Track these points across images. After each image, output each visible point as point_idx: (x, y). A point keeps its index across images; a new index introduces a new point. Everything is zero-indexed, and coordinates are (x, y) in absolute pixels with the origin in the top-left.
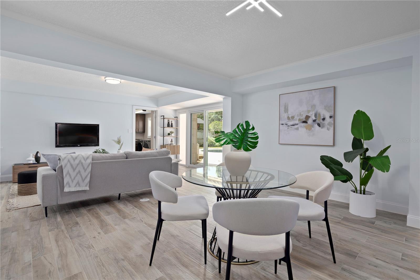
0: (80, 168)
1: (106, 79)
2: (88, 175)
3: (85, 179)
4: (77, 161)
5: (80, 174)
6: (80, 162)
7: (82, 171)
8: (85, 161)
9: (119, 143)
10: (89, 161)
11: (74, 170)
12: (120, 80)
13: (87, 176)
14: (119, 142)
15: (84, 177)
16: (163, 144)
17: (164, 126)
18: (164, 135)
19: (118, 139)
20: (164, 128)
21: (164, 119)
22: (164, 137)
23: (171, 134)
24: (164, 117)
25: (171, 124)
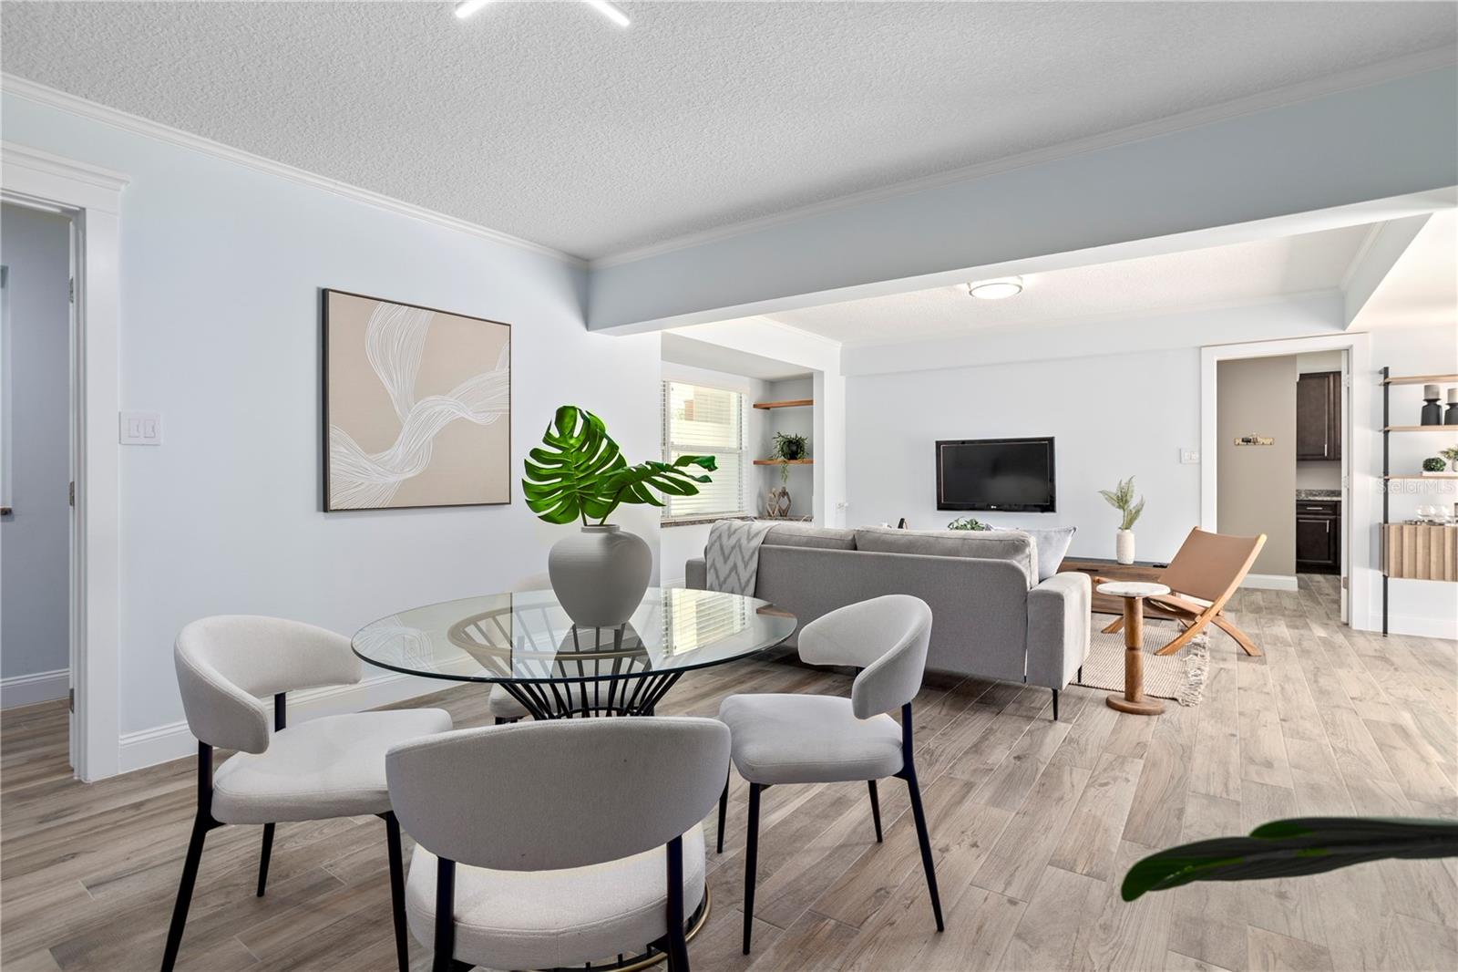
0: (736, 558)
1: (974, 285)
2: (751, 577)
3: (745, 587)
4: (733, 541)
5: (736, 572)
6: (738, 545)
7: (740, 565)
8: (748, 542)
9: (1121, 504)
10: (757, 542)
11: (726, 559)
12: (1014, 280)
13: (749, 581)
14: (1122, 499)
15: (743, 581)
16: (1382, 521)
17: (1386, 424)
18: (1386, 473)
19: (1121, 489)
20: (1386, 433)
21: (1386, 385)
22: (1386, 481)
23: (1449, 463)
24: (1386, 376)
25: (1445, 408)
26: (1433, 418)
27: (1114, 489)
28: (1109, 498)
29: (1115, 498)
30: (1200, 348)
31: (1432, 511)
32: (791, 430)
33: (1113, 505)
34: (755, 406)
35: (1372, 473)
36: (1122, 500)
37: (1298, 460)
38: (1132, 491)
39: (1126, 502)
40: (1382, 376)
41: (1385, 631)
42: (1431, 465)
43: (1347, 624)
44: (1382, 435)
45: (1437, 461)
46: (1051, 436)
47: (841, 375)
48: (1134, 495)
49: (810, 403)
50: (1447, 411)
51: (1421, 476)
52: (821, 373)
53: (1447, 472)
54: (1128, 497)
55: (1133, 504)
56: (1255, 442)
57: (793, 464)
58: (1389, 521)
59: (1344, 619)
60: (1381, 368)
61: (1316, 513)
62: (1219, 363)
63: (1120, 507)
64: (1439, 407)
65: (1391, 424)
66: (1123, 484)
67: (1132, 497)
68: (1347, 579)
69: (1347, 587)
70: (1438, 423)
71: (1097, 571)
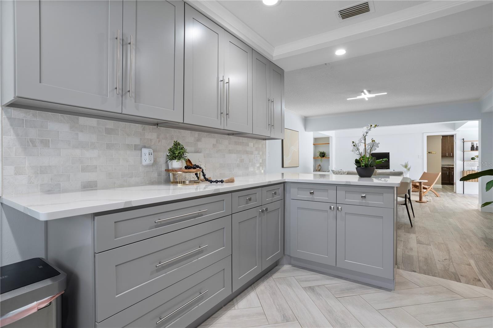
16: (463, 170)
17: (464, 150)
18: (464, 160)
19: (406, 164)
20: (464, 152)
21: (464, 142)
22: (464, 162)
23: (476, 158)
24: (464, 140)
25: (475, 147)
26: (473, 149)
27: (404, 164)
29: (404, 166)
30: (423, 133)
31: (473, 168)
32: (322, 150)
35: (461, 160)
37: (442, 157)
38: (408, 164)
39: (407, 167)
40: (463, 140)
41: (464, 193)
42: (473, 159)
43: (455, 192)
44: (463, 152)
45: (474, 158)
46: (388, 152)
49: (329, 144)
50: (476, 148)
51: (471, 161)
52: (332, 137)
53: (476, 160)
55: (409, 167)
56: (431, 153)
57: (323, 159)
58: (464, 170)
59: (455, 191)
60: (463, 138)
61: (445, 170)
62: (427, 136)
63: (405, 168)
64: (474, 147)
65: (465, 150)
68: (455, 183)
69: (455, 185)
70: (474, 150)
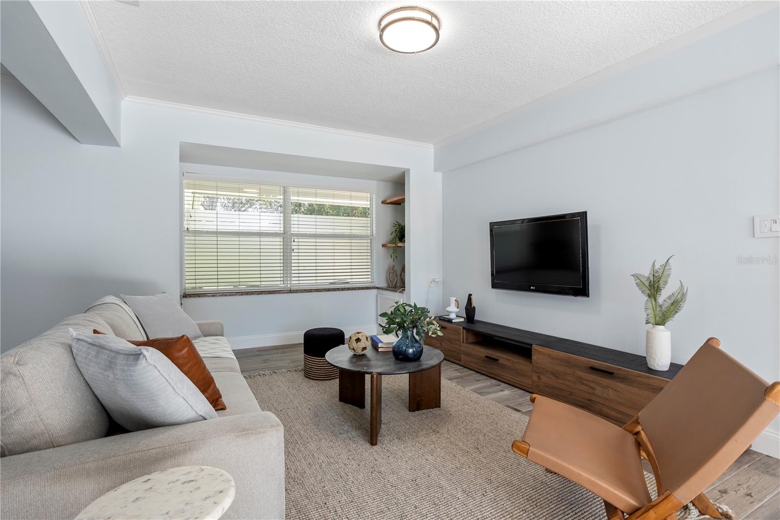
9: (652, 292)
19: (654, 273)
27: (646, 273)
28: (640, 284)
29: (647, 283)
33: (643, 292)
34: (383, 202)
36: (653, 287)
38: (669, 275)
39: (659, 290)
47: (435, 170)
48: (670, 281)
54: (661, 282)
63: (650, 296)
66: (657, 266)
67: (666, 283)
71: (612, 373)
